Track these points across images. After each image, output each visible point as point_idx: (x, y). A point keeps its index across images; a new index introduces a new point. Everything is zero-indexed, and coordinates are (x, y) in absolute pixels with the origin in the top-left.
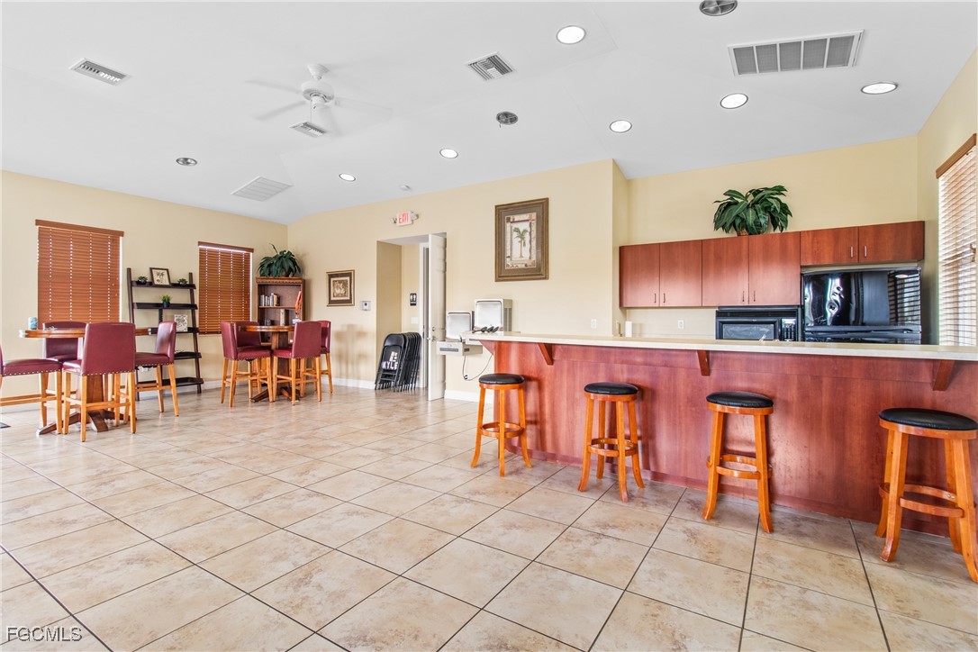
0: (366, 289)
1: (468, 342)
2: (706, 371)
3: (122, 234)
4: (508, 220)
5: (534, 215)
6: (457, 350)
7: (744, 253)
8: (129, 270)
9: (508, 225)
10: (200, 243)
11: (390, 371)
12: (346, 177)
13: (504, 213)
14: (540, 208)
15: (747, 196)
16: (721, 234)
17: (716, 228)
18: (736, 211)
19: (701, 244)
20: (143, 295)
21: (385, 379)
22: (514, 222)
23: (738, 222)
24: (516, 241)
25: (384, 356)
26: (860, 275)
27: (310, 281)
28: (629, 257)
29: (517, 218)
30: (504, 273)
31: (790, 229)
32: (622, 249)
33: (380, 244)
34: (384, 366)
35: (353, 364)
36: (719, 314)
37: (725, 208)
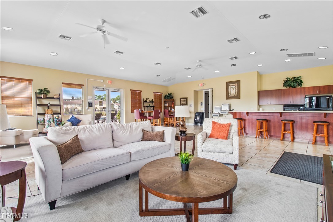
0: (191, 102)
1: (221, 113)
2: (281, 116)
3: (142, 91)
4: (230, 85)
5: (237, 84)
6: (218, 115)
7: (291, 92)
8: (143, 99)
9: (230, 86)
10: (154, 92)
11: (197, 121)
12: (189, 76)
13: (228, 84)
14: (238, 82)
15: (292, 79)
16: (285, 88)
17: (284, 86)
18: (289, 82)
19: (280, 90)
20: (146, 104)
21: (196, 123)
22: (231, 86)
23: (289, 85)
24: (232, 90)
25: (196, 117)
26: (320, 97)
27: (175, 100)
28: (261, 93)
29: (232, 85)
30: (228, 97)
31: (303, 87)
32: (259, 91)
33: (194, 91)
34: (196, 120)
35: (187, 119)
36: (284, 106)
37: (286, 82)
